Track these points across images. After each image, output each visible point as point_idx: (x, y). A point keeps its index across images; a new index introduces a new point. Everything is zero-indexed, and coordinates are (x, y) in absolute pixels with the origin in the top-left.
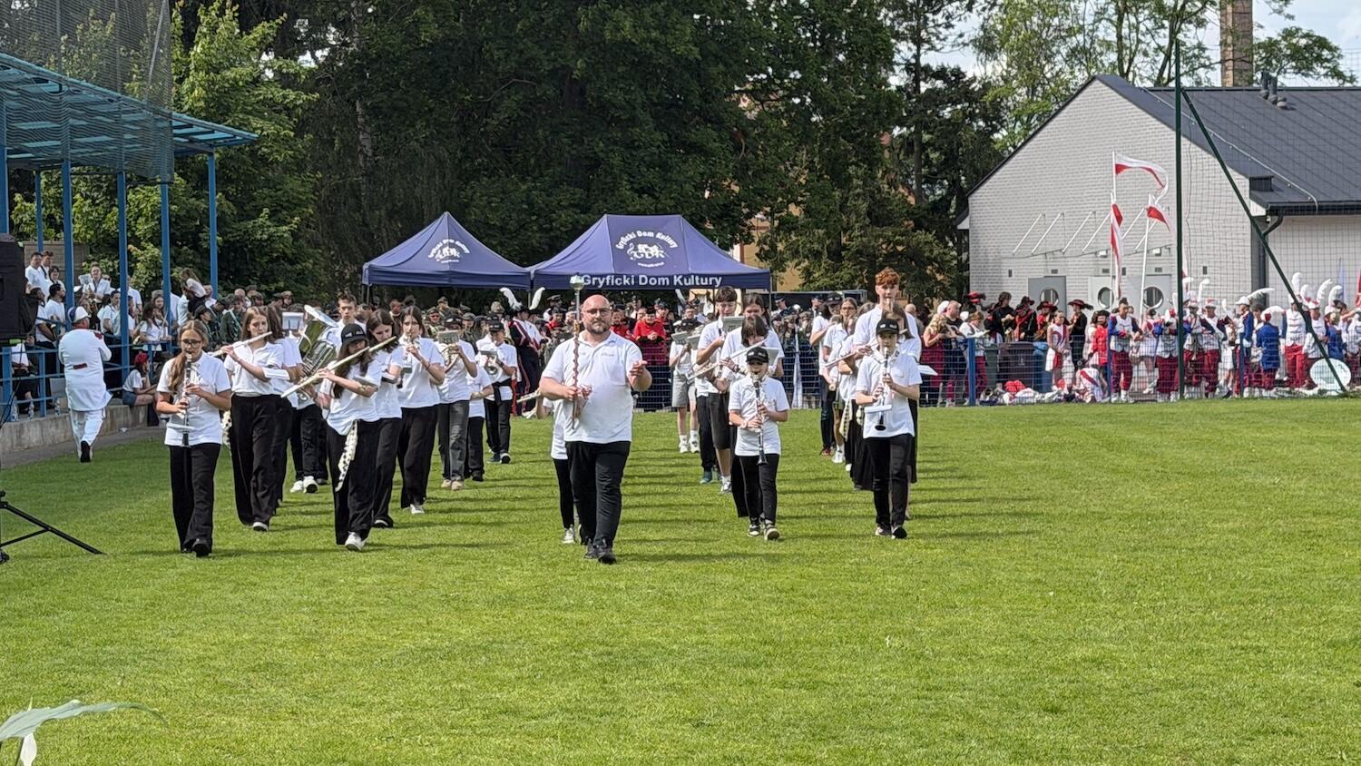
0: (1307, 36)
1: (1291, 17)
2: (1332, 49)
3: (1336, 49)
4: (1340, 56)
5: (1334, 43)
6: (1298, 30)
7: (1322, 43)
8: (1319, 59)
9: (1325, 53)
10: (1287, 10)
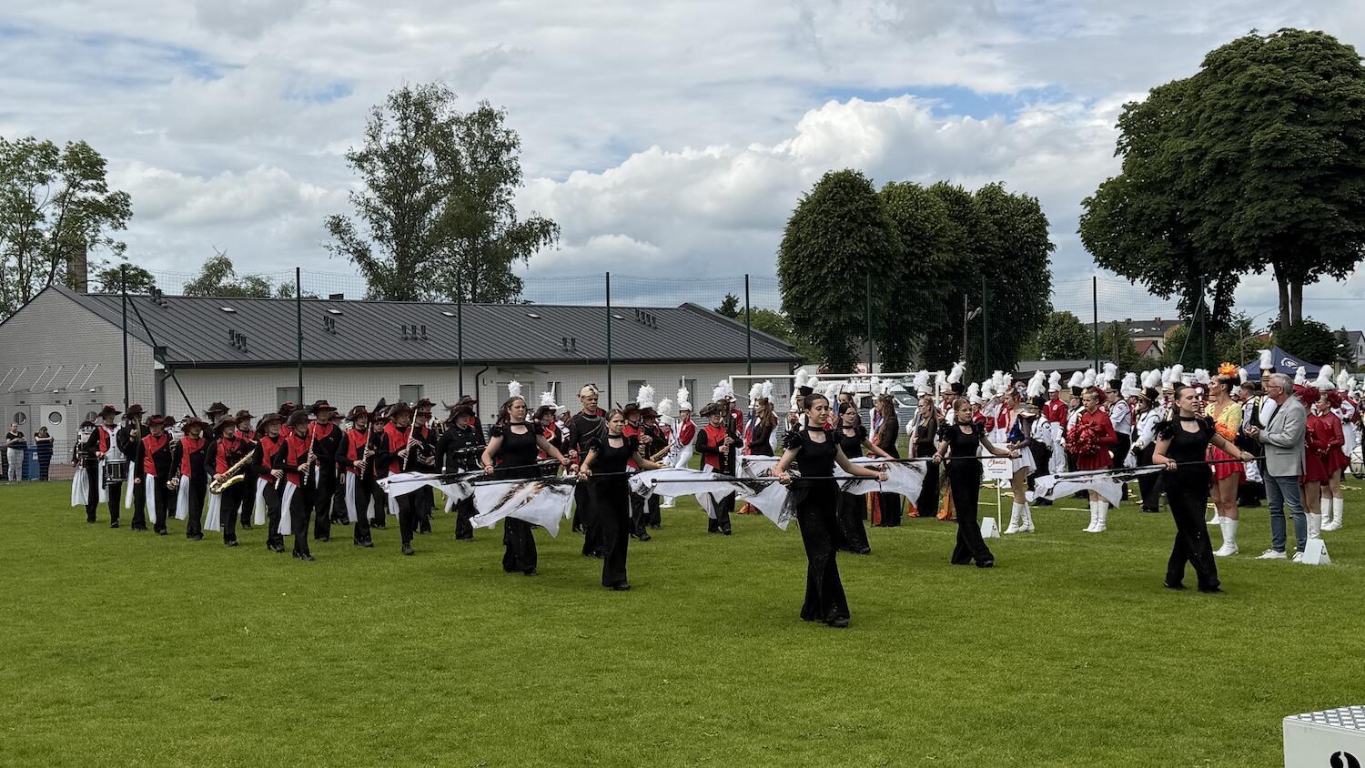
0: (136, 269)
1: (126, 258)
2: (149, 277)
3: (152, 277)
4: (154, 281)
5: (151, 274)
6: (129, 265)
7: (144, 273)
8: (142, 283)
9: (145, 279)
10: (124, 254)
